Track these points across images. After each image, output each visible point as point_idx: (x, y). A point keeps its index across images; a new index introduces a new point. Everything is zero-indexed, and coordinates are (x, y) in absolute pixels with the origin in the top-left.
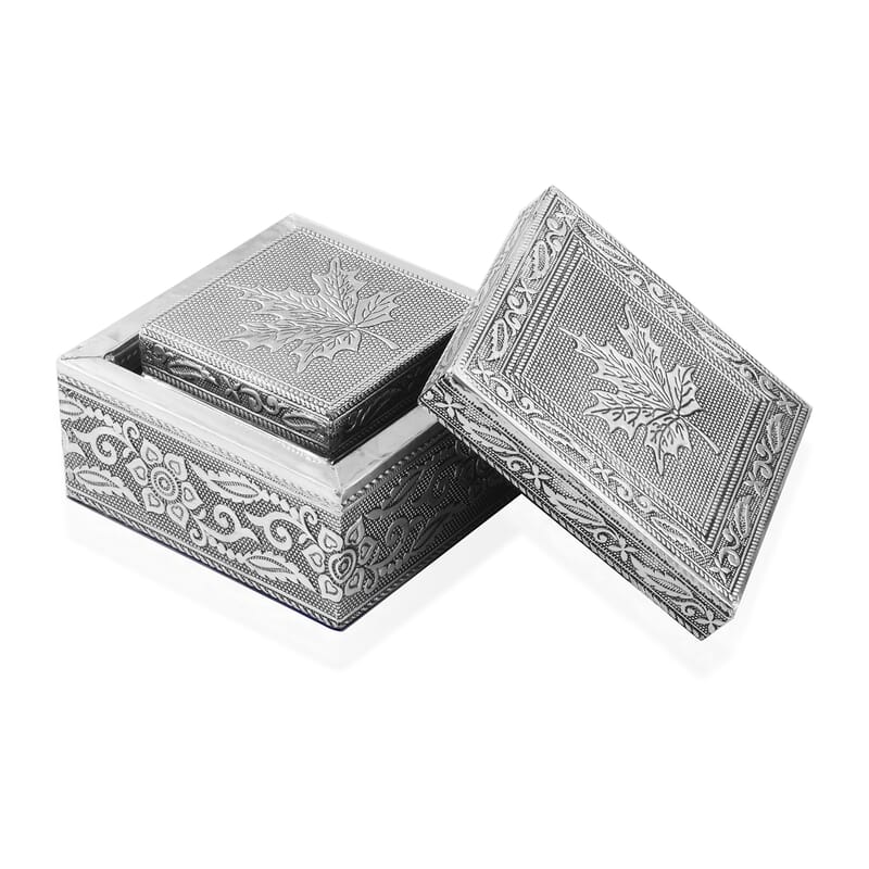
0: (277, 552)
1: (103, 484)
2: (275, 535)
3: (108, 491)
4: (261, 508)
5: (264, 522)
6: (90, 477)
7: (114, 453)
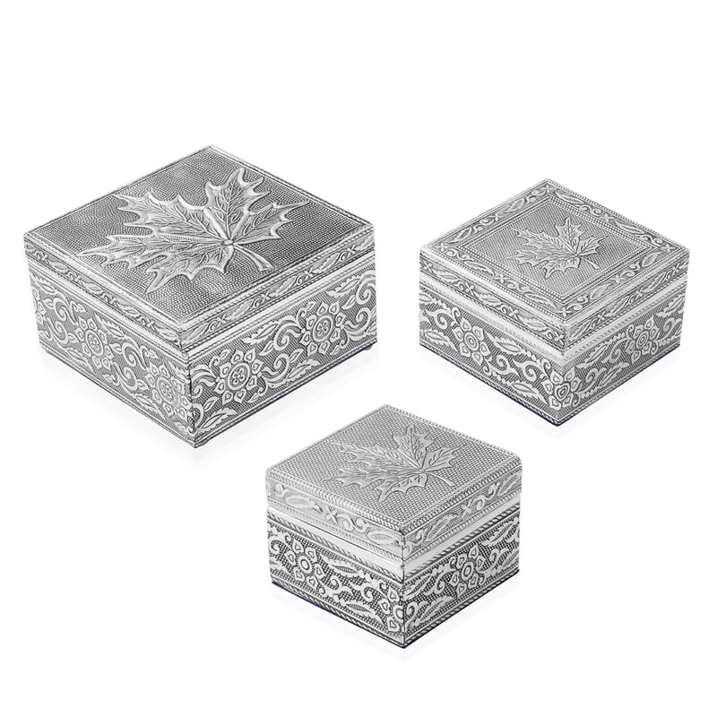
0: (528, 382)
1: (439, 339)
2: (528, 373)
3: (442, 343)
4: (522, 358)
5: (523, 366)
6: (432, 335)
7: (446, 323)
